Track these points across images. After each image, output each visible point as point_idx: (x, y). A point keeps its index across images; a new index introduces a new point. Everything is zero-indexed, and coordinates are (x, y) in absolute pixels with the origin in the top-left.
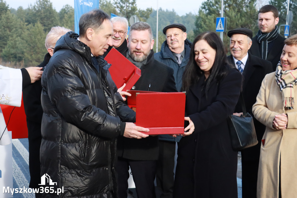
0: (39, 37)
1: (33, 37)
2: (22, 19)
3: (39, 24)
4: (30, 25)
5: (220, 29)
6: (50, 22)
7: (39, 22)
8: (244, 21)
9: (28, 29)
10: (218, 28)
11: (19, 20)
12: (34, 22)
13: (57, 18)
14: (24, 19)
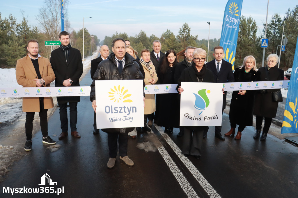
0: (141, 49)
1: (138, 49)
2: (133, 41)
3: (141, 43)
4: (137, 44)
5: (264, 46)
6: (145, 42)
7: (141, 42)
8: (251, 43)
9: (136, 46)
10: (263, 45)
11: (132, 41)
12: (139, 42)
13: (148, 41)
14: (134, 41)
